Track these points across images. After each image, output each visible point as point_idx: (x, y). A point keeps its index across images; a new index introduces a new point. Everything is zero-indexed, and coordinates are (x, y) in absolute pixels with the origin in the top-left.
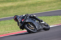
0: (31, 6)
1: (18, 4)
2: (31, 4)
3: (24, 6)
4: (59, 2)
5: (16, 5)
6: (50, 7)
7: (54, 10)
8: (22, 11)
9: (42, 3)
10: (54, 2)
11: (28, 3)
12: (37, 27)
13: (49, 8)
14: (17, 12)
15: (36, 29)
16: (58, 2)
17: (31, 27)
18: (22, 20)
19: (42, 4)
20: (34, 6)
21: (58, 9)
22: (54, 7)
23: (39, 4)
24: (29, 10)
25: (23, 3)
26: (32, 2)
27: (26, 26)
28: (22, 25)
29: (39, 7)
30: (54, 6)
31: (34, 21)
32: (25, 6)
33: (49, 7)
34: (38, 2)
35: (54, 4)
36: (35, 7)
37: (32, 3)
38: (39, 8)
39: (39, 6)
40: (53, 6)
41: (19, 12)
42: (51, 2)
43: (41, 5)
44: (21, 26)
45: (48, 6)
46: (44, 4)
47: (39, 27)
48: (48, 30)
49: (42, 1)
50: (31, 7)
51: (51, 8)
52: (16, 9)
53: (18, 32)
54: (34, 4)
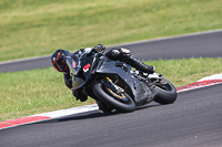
0: (60, 24)
1: (15, 17)
2: (59, 18)
3: (35, 23)
4: (164, 8)
5: (7, 21)
6: (131, 28)
7: (146, 38)
8: (28, 45)
9: (101, 14)
10: (146, 11)
11: (51, 14)
12: (134, 93)
13: (127, 33)
14: (9, 49)
15: (133, 97)
16: (158, 9)
17: (115, 91)
18: (83, 65)
19: (101, 18)
20: (72, 25)
21: (161, 35)
22: (146, 29)
23: (90, 17)
24: (55, 38)
25: (32, 13)
26: (66, 11)
27: (99, 87)
28: (84, 83)
29: (89, 27)
30: (146, 25)
31: (126, 69)
32: (39, 26)
33: (128, 27)
34: (85, 10)
35: (146, 17)
36: (74, 27)
37: (64, 14)
38: (88, 31)
39: (90, 23)
40: (141, 26)
41: (16, 46)
42: (135, 10)
43: (97, 22)
44: (82, 88)
45: (122, 23)
46: (109, 15)
47: (143, 91)
48: (171, 102)
49: (101, 7)
50: (62, 28)
51: (133, 31)
52: (7, 36)
53: (13, 119)
54: (73, 18)
